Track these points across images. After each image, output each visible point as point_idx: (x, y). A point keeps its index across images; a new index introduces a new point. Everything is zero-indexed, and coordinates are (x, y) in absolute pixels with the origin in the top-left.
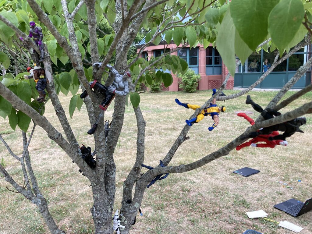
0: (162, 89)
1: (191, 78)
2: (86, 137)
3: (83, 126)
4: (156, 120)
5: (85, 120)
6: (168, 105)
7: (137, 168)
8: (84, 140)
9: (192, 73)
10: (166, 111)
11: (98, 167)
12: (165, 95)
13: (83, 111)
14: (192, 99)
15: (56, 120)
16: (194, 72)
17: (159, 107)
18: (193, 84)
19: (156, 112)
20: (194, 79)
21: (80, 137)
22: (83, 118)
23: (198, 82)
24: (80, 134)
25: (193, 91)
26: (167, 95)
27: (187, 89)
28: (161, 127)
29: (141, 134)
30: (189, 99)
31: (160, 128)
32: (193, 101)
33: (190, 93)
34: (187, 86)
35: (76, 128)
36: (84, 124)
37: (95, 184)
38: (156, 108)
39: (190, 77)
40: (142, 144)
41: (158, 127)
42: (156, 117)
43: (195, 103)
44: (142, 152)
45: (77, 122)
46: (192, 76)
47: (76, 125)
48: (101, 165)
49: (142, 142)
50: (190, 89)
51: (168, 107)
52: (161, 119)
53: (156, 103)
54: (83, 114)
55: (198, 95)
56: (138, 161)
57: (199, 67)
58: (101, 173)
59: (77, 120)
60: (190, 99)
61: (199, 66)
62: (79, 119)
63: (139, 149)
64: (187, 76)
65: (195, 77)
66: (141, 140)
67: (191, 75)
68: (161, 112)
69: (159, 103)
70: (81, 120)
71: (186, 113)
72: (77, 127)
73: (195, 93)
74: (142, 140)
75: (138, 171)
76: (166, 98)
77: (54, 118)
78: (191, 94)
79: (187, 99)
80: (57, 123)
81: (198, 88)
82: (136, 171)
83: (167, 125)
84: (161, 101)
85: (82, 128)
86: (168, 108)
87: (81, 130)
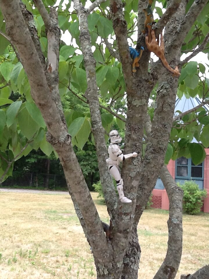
0: (151, 206)
1: (194, 193)
2: (45, 256)
3: (44, 241)
4: (144, 245)
5: (46, 233)
6: (161, 227)
7: (170, 268)
8: (43, 260)
9: (195, 187)
10: (157, 234)
11: (119, 234)
12: (156, 213)
13: (45, 222)
14: (195, 223)
15: (9, 229)
16: (198, 186)
17: (147, 228)
18: (197, 202)
19: (144, 234)
20: (198, 196)
21: (37, 254)
22: (44, 231)
23: (203, 201)
24: (39, 250)
25: (196, 213)
26: (159, 214)
27: (187, 209)
28: (152, 255)
29: (177, 208)
30: (190, 223)
31: (151, 257)
32: (197, 225)
33: (191, 214)
34: (188, 204)
35: (34, 242)
36: (45, 238)
37: (106, 273)
38: (144, 229)
39: (192, 192)
40: (178, 225)
41: (147, 256)
42: (144, 241)
43: (200, 228)
44: (179, 240)
45: (35, 234)
46: (195, 192)
47: (34, 238)
48: (125, 230)
49: (178, 222)
50: (193, 209)
51: (160, 229)
52: (151, 245)
53: (143, 223)
54: (45, 226)
55: (202, 219)
56: (171, 255)
57: (204, 181)
58: (121, 248)
59: (37, 232)
60: (192, 223)
61: (205, 179)
62: (39, 231)
63: (174, 234)
64: (188, 191)
65: (199, 193)
66: (177, 218)
67: (194, 190)
68: (150, 235)
69: (147, 224)
70: (41, 233)
71: (188, 241)
72: (36, 240)
73: (199, 215)
74: (179, 219)
75: (171, 274)
76: (158, 217)
77: (7, 226)
78: (193, 216)
79: (188, 223)
80: (9, 233)
81: (203, 210)
82: (167, 274)
83: (160, 254)
84: (150, 221)
85: (42, 243)
86: (160, 231)
87: (40, 246)
